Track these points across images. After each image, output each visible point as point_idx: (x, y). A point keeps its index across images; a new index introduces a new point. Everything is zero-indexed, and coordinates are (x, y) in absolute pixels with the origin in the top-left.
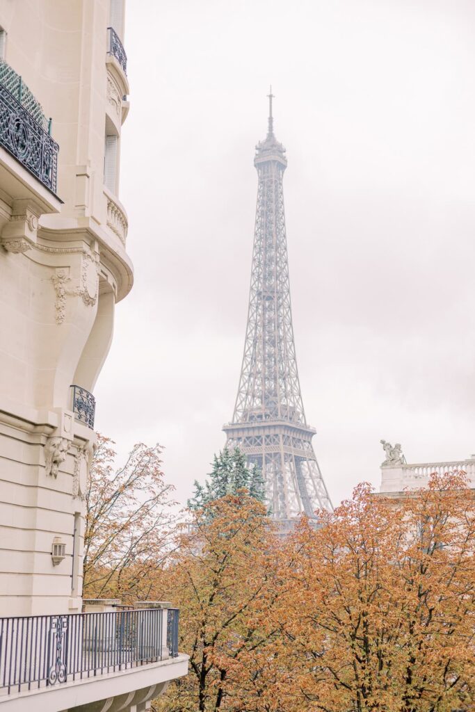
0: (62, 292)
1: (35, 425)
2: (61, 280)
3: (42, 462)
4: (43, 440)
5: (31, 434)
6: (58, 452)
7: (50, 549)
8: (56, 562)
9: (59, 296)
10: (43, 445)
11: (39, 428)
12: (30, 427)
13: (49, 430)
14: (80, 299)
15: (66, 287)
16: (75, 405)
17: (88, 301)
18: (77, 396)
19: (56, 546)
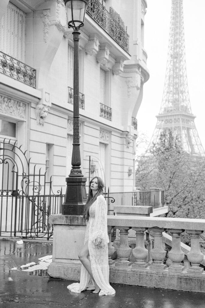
0: (130, 86)
1: (123, 131)
2: (129, 82)
3: (125, 144)
4: (125, 136)
5: (121, 134)
6: (130, 140)
7: (127, 171)
8: (129, 175)
9: (129, 88)
10: (125, 138)
11: (124, 133)
12: (121, 132)
13: (127, 133)
14: (136, 88)
15: (131, 84)
16: (133, 124)
17: (138, 89)
18: (134, 120)
19: (129, 170)
